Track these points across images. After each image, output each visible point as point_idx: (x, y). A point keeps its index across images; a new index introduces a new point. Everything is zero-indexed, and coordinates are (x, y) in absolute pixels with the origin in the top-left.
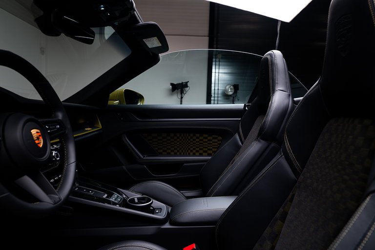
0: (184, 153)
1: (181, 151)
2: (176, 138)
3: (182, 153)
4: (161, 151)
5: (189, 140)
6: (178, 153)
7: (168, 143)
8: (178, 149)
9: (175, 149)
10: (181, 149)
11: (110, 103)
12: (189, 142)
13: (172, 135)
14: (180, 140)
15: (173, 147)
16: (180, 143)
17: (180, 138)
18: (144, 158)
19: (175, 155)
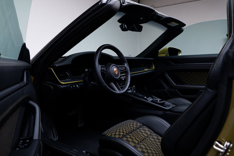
0: (201, 84)
1: (199, 83)
2: (196, 74)
3: (200, 84)
4: (187, 82)
5: (204, 76)
6: (197, 84)
7: (191, 78)
8: (197, 81)
9: (196, 81)
10: (199, 81)
11: (159, 55)
12: (204, 77)
13: (193, 73)
14: (199, 76)
15: (194, 80)
16: (199, 78)
17: (199, 75)
18: (177, 85)
19: (195, 84)
